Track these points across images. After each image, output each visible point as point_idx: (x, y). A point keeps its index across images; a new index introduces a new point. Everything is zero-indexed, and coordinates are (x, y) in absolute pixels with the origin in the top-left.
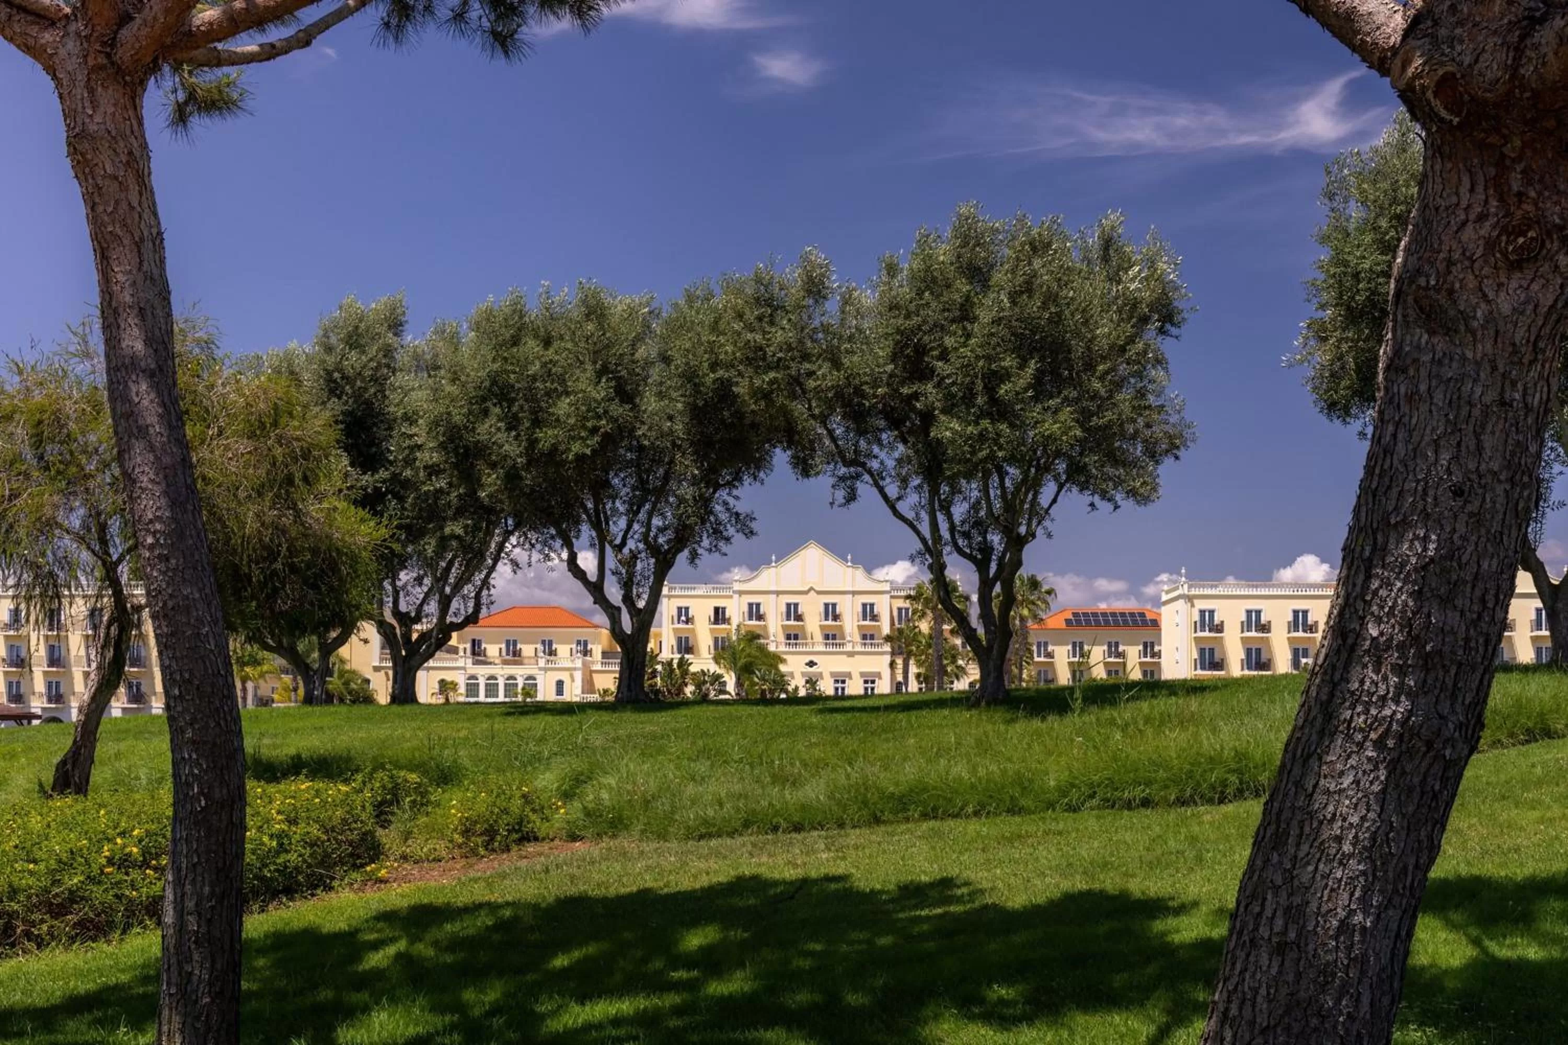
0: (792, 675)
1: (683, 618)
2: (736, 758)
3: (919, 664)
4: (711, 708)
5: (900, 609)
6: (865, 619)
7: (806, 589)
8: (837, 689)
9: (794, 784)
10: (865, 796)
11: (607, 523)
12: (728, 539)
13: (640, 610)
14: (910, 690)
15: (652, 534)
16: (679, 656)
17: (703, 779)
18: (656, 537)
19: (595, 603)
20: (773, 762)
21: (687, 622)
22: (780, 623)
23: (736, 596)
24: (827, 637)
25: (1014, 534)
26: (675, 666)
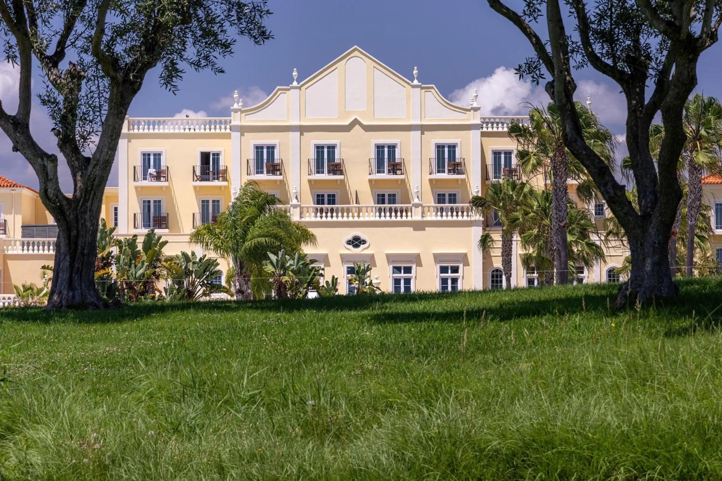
0: (325, 259)
1: (152, 171)
2: (245, 395)
3: (526, 242)
4: (202, 315)
5: (497, 154)
6: (440, 169)
7: (347, 122)
8: (397, 281)
9: (337, 437)
10: (453, 454)
11: (33, 22)
12: (226, 46)
13: (88, 160)
14: (513, 283)
15: (105, 39)
16: (146, 231)
17: (192, 430)
18: (109, 46)
19: (15, 149)
20: (303, 402)
21: (158, 177)
22: (306, 178)
23: (236, 135)
24: (381, 199)
25: (683, 36)
26: (140, 247)
